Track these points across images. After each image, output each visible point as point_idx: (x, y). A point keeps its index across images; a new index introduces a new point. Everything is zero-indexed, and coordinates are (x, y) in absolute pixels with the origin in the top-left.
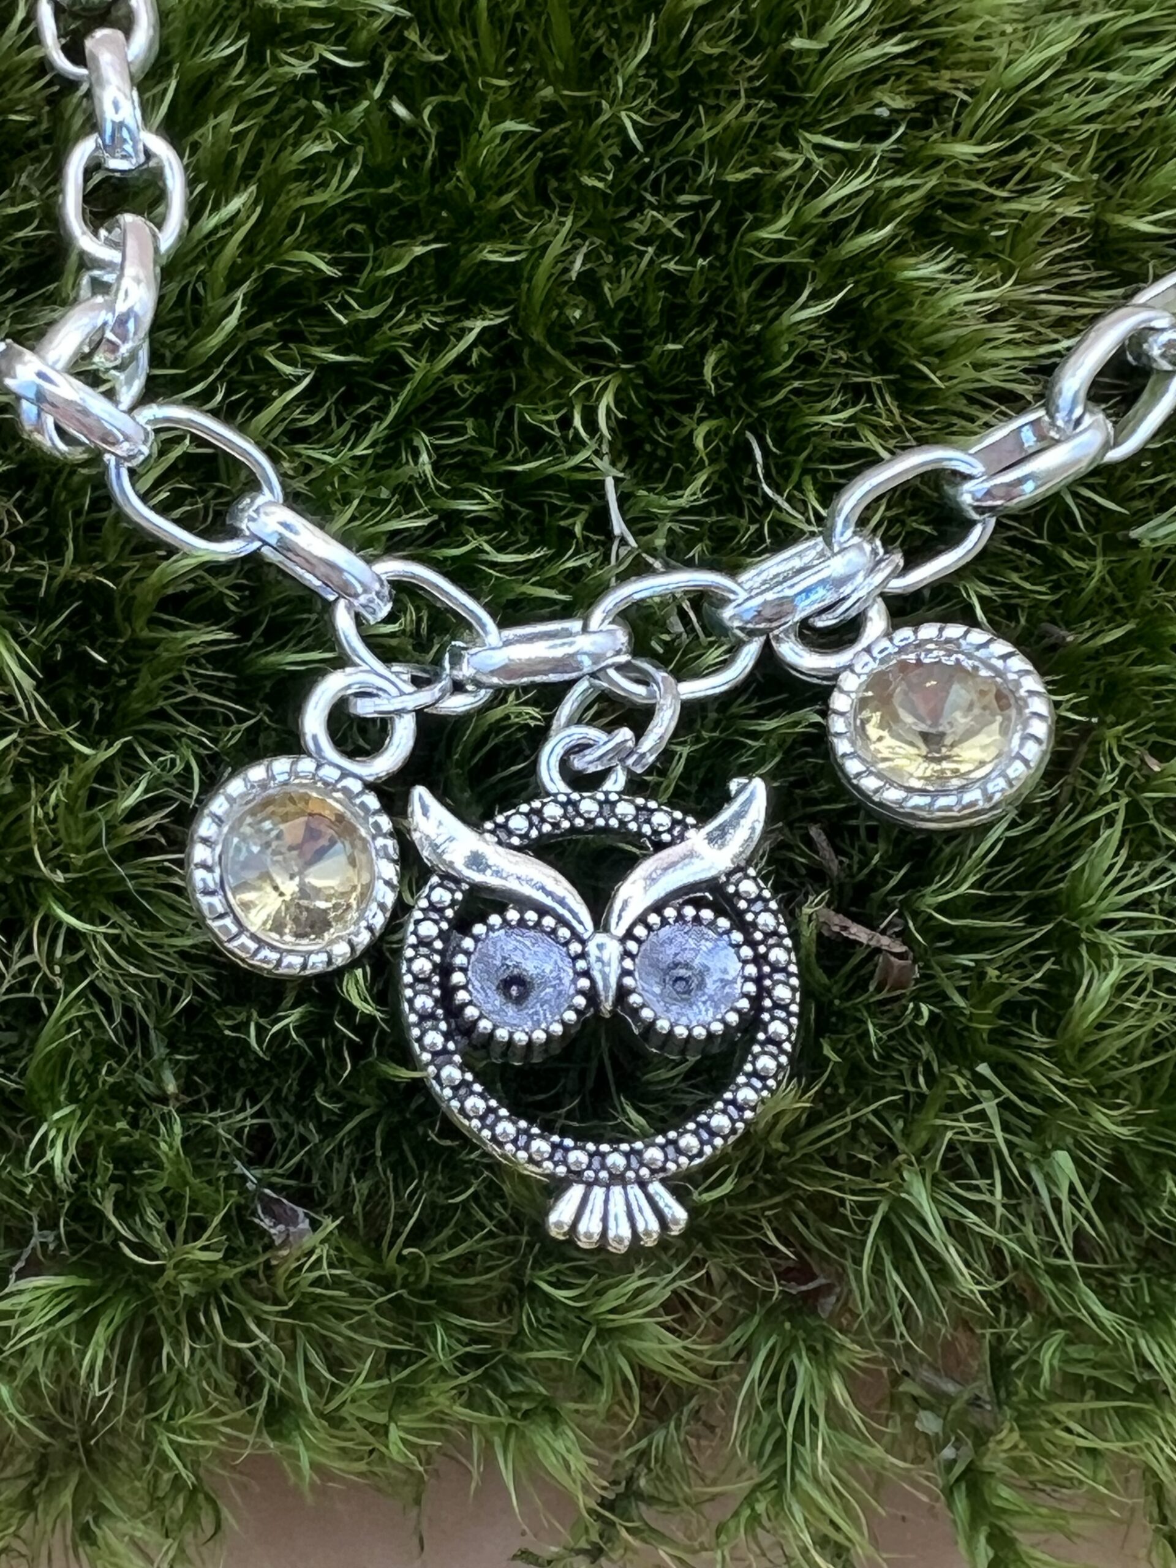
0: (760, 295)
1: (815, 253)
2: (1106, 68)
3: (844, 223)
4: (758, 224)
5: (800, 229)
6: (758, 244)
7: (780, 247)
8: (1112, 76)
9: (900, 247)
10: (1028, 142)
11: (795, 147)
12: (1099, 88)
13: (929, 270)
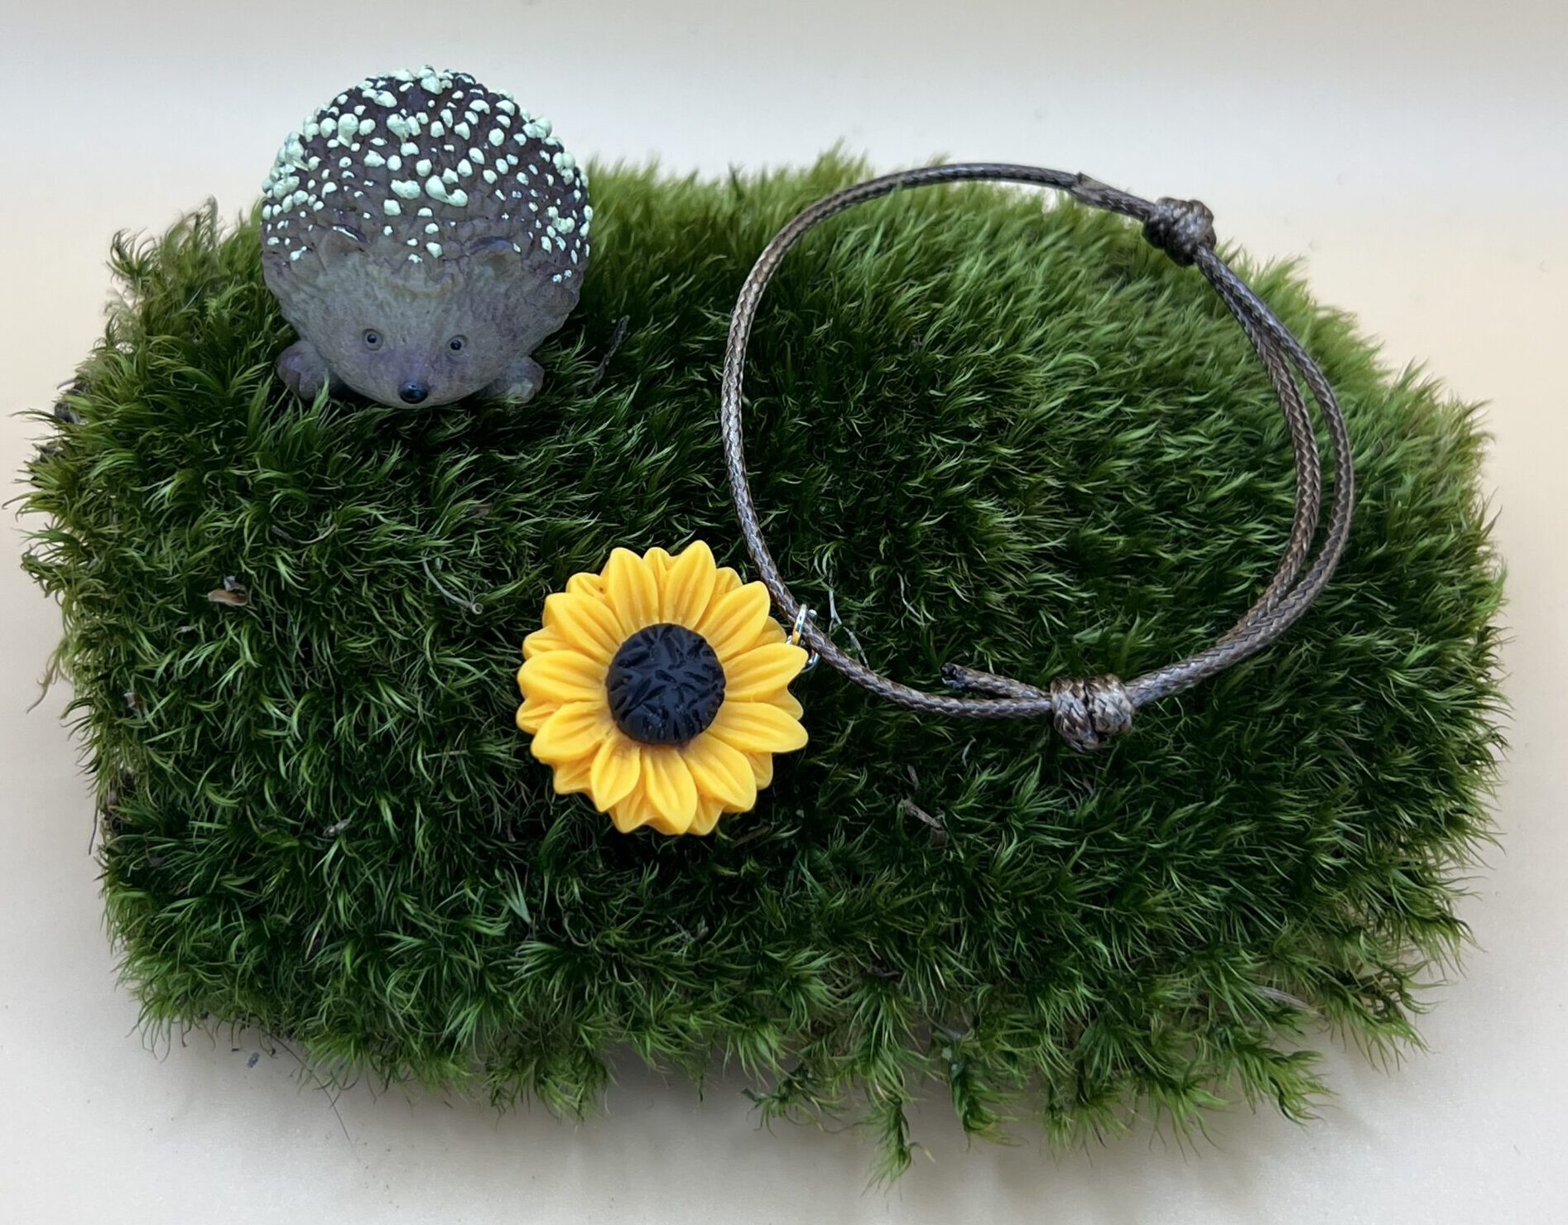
0: (908, 510)
1: (934, 493)
2: (1084, 410)
3: (947, 481)
4: (908, 479)
5: (927, 481)
6: (908, 488)
7: (916, 490)
8: (1086, 414)
9: (973, 494)
10: (1041, 445)
11: (929, 441)
12: (1080, 418)
13: (984, 505)
